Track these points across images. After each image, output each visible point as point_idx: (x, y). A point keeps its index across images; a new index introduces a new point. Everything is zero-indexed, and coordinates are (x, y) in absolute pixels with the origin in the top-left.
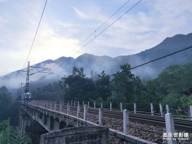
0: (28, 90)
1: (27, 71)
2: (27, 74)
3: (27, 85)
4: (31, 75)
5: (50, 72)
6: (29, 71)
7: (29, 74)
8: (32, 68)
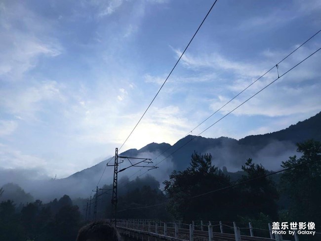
0: (117, 200)
1: (115, 165)
2: (115, 170)
3: (115, 189)
4: (120, 171)
5: (150, 165)
6: (117, 165)
7: (117, 170)
8: (123, 159)
